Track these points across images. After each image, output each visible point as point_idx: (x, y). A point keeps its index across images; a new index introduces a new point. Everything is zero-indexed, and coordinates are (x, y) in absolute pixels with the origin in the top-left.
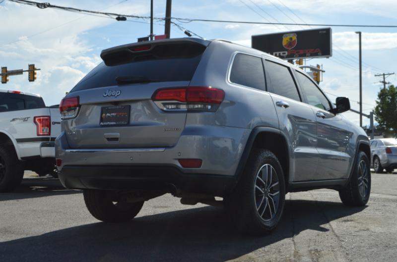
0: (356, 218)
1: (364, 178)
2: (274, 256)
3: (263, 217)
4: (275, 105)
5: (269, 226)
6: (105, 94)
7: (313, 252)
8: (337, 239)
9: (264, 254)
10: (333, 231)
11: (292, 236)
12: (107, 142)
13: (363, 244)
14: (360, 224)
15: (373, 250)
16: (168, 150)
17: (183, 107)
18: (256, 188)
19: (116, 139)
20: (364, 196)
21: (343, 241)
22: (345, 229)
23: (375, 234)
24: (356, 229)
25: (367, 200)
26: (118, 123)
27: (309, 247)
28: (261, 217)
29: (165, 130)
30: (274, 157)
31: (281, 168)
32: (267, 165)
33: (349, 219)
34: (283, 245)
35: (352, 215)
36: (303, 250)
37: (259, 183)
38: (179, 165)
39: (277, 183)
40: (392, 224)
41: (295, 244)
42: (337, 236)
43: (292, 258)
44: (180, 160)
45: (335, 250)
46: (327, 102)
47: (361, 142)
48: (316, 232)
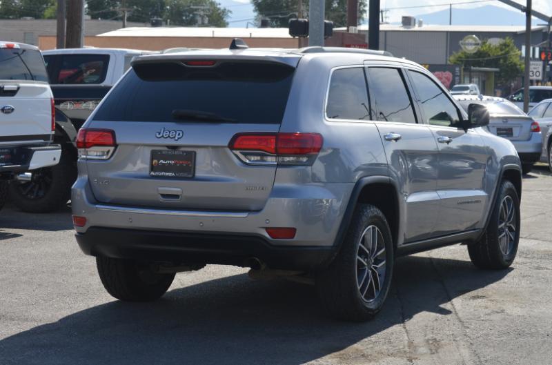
0: (490, 293)
1: (508, 225)
2: (385, 347)
3: (365, 297)
4: (383, 139)
5: (371, 309)
6: (159, 134)
7: (431, 342)
8: (460, 325)
9: (372, 345)
10: (456, 314)
11: (403, 321)
12: (162, 199)
13: (491, 332)
14: (494, 302)
15: (502, 338)
16: (253, 216)
17: (271, 160)
18: (358, 260)
19: (177, 196)
20: (508, 253)
21: (468, 328)
22: (472, 310)
23: (511, 317)
24: (487, 311)
25: (511, 260)
26: (177, 175)
27: (426, 335)
28: (363, 297)
29: (247, 189)
30: (381, 214)
31: (389, 229)
32: (371, 226)
33: (480, 295)
34: (392, 333)
35: (485, 288)
36: (419, 340)
37: (362, 253)
38: (267, 236)
39: (383, 250)
40: (537, 302)
41: (407, 333)
42: (461, 321)
43: (407, 349)
44: (268, 229)
45: (458, 339)
46: (455, 109)
47: (506, 167)
48: (433, 315)
